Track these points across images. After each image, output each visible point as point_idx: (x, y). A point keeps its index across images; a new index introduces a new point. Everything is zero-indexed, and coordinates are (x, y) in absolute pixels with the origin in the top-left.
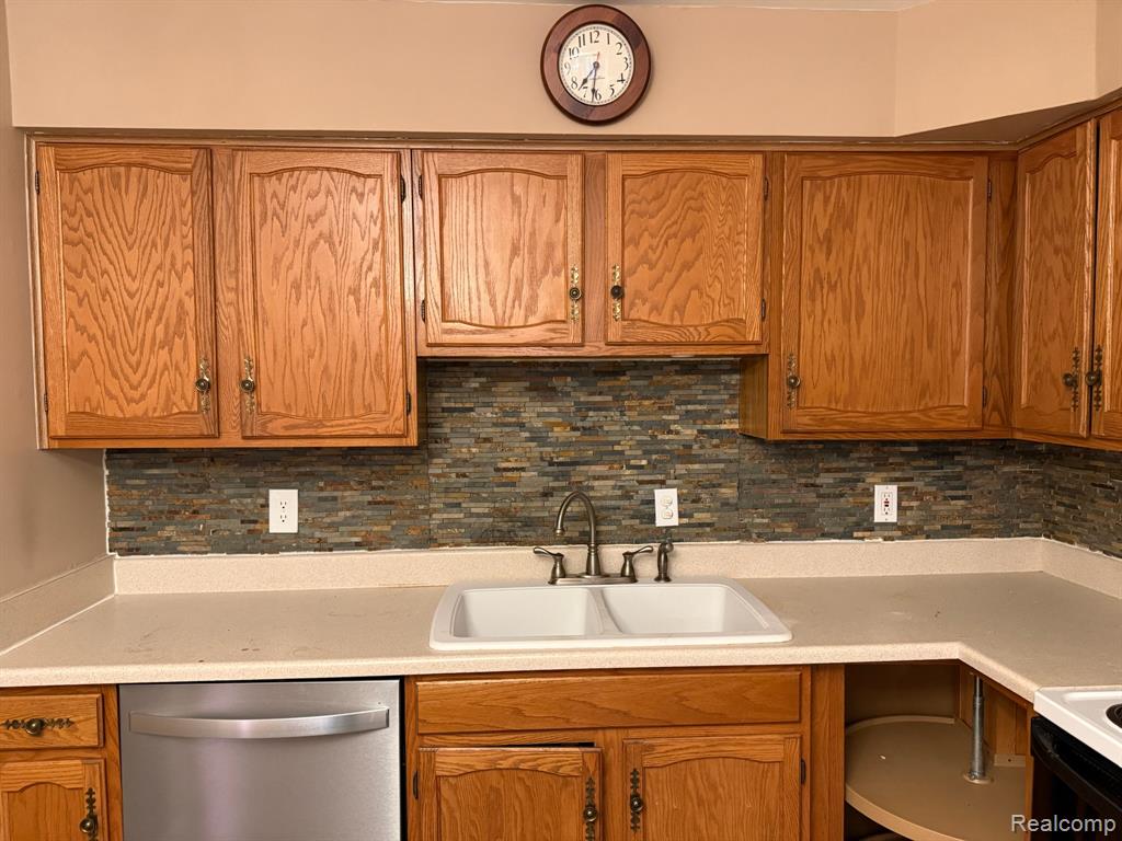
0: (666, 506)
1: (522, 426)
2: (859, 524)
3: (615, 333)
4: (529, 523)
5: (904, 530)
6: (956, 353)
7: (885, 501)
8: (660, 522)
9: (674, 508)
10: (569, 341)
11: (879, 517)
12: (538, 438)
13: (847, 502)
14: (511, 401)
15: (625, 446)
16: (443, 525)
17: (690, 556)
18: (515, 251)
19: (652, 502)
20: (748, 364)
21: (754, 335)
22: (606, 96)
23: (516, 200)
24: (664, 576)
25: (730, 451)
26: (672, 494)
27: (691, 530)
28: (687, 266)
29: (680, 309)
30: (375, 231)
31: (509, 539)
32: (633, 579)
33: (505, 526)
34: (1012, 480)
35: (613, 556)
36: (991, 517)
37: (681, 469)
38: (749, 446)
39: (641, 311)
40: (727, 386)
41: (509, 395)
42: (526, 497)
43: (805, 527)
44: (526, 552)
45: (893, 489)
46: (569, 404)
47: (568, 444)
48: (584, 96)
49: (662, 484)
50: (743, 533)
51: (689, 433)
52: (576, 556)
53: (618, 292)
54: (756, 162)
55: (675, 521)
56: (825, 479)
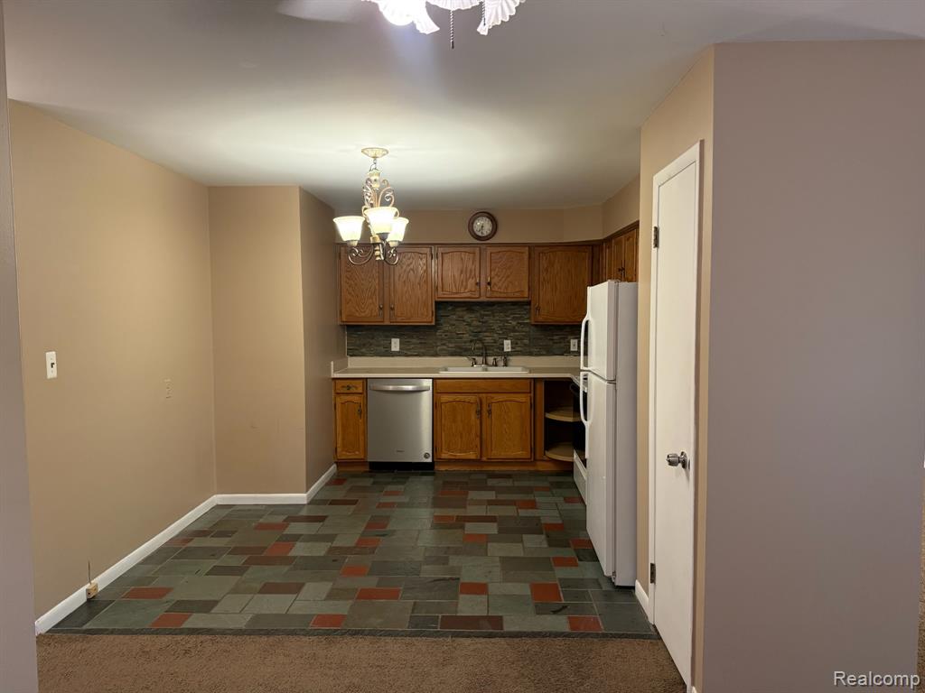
0: (507, 346)
1: (464, 321)
2: (566, 352)
3: (488, 295)
4: (466, 350)
7: (574, 344)
8: (506, 350)
9: (510, 346)
10: (476, 297)
11: (572, 349)
12: (469, 325)
13: (562, 345)
14: (461, 313)
15: (495, 327)
16: (441, 350)
17: (513, 359)
18: (462, 272)
19: (503, 344)
20: (529, 303)
21: (526, 295)
22: (485, 234)
23: (462, 259)
24: (506, 365)
25: (527, 329)
26: (509, 342)
27: (514, 353)
28: (508, 276)
29: (506, 288)
30: (425, 268)
31: (461, 355)
32: (496, 365)
33: (458, 350)
35: (491, 360)
37: (512, 334)
38: (532, 327)
39: (496, 288)
40: (525, 309)
41: (460, 312)
42: (465, 342)
43: (550, 352)
44: (466, 358)
45: (576, 341)
46: (478, 314)
47: (478, 326)
48: (480, 234)
49: (506, 339)
50: (531, 354)
51: (514, 323)
52: (479, 359)
53: (489, 284)
54: (527, 248)
55: (510, 350)
56: (555, 337)
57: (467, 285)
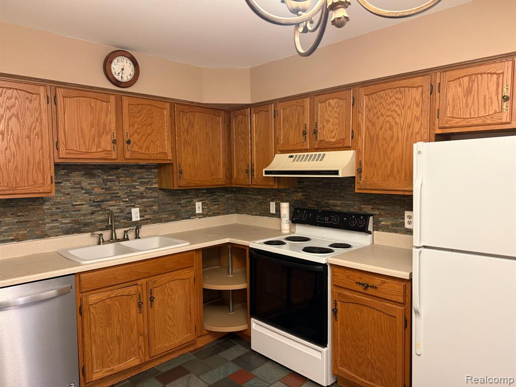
0: (136, 215)
1: (82, 188)
2: (192, 215)
3: (128, 155)
4: (86, 225)
5: (204, 215)
6: (219, 164)
7: (199, 207)
8: (134, 219)
9: (138, 214)
11: (197, 212)
12: (88, 192)
13: (189, 208)
14: (77, 179)
15: (121, 194)
16: (50, 229)
17: (145, 230)
18: (92, 126)
19: (131, 213)
20: (161, 167)
21: (170, 157)
22: (125, 79)
23: (92, 108)
24: (137, 237)
25: (155, 194)
26: (138, 209)
27: (144, 221)
28: (149, 135)
29: (148, 148)
30: (37, 115)
31: (78, 231)
32: (128, 239)
33: (77, 227)
34: (228, 199)
35: (119, 233)
36: (224, 209)
37: (140, 201)
38: (162, 193)
39: (136, 149)
40: (154, 173)
41: (76, 177)
42: (85, 215)
43: (178, 217)
44: (88, 235)
45: (200, 203)
46: (100, 180)
47: (100, 194)
48: (119, 78)
49: (134, 207)
50: (160, 221)
51: (142, 189)
52: (106, 235)
53: (129, 142)
54: (168, 105)
55: (139, 219)
56: (183, 201)
57: (100, 142)
